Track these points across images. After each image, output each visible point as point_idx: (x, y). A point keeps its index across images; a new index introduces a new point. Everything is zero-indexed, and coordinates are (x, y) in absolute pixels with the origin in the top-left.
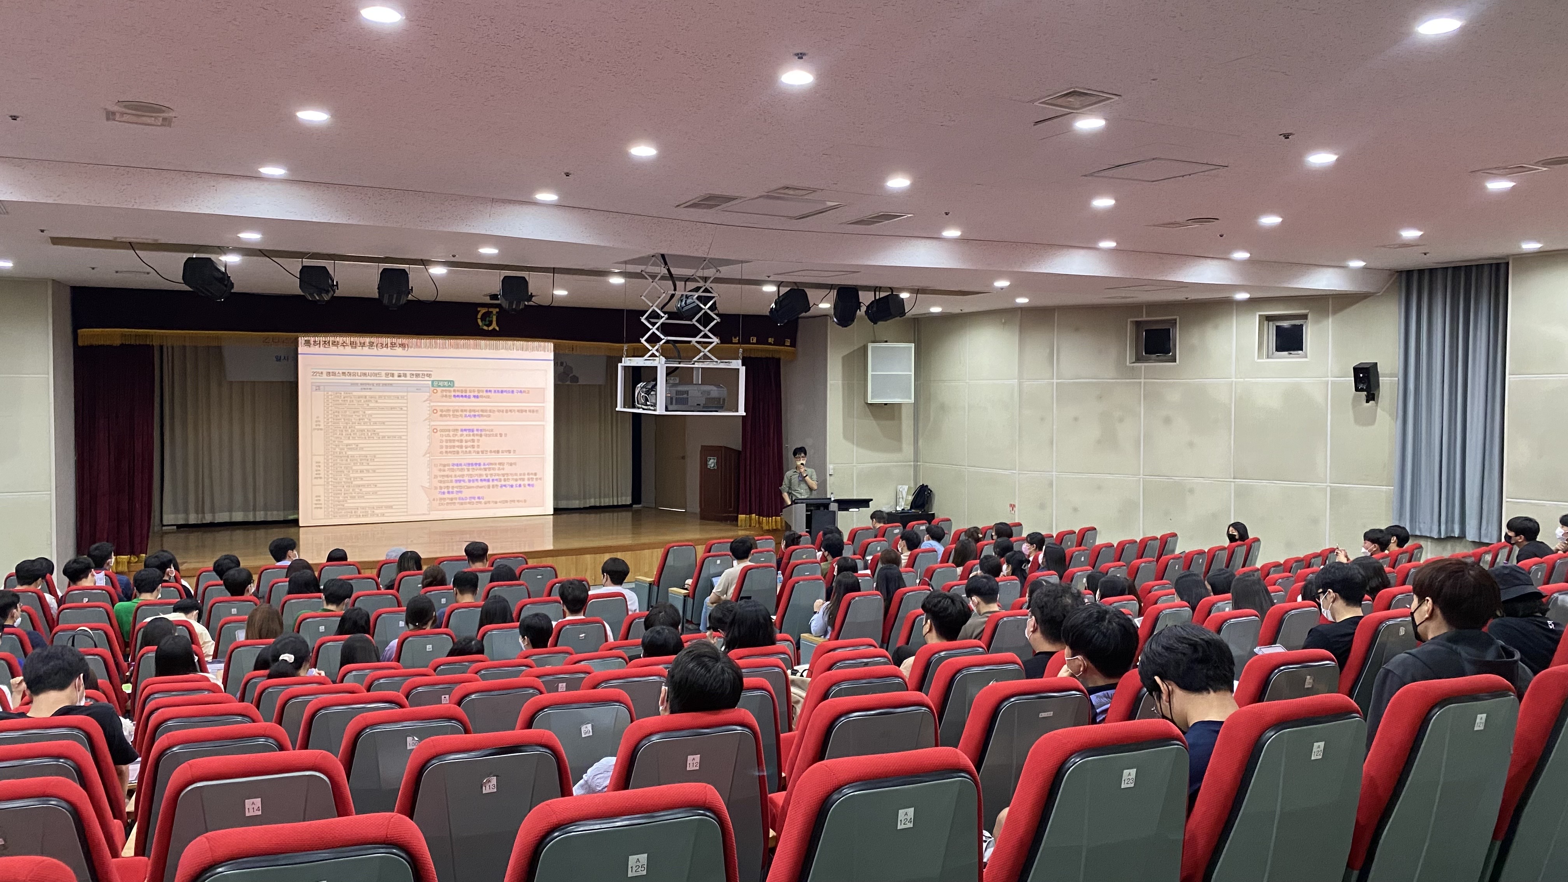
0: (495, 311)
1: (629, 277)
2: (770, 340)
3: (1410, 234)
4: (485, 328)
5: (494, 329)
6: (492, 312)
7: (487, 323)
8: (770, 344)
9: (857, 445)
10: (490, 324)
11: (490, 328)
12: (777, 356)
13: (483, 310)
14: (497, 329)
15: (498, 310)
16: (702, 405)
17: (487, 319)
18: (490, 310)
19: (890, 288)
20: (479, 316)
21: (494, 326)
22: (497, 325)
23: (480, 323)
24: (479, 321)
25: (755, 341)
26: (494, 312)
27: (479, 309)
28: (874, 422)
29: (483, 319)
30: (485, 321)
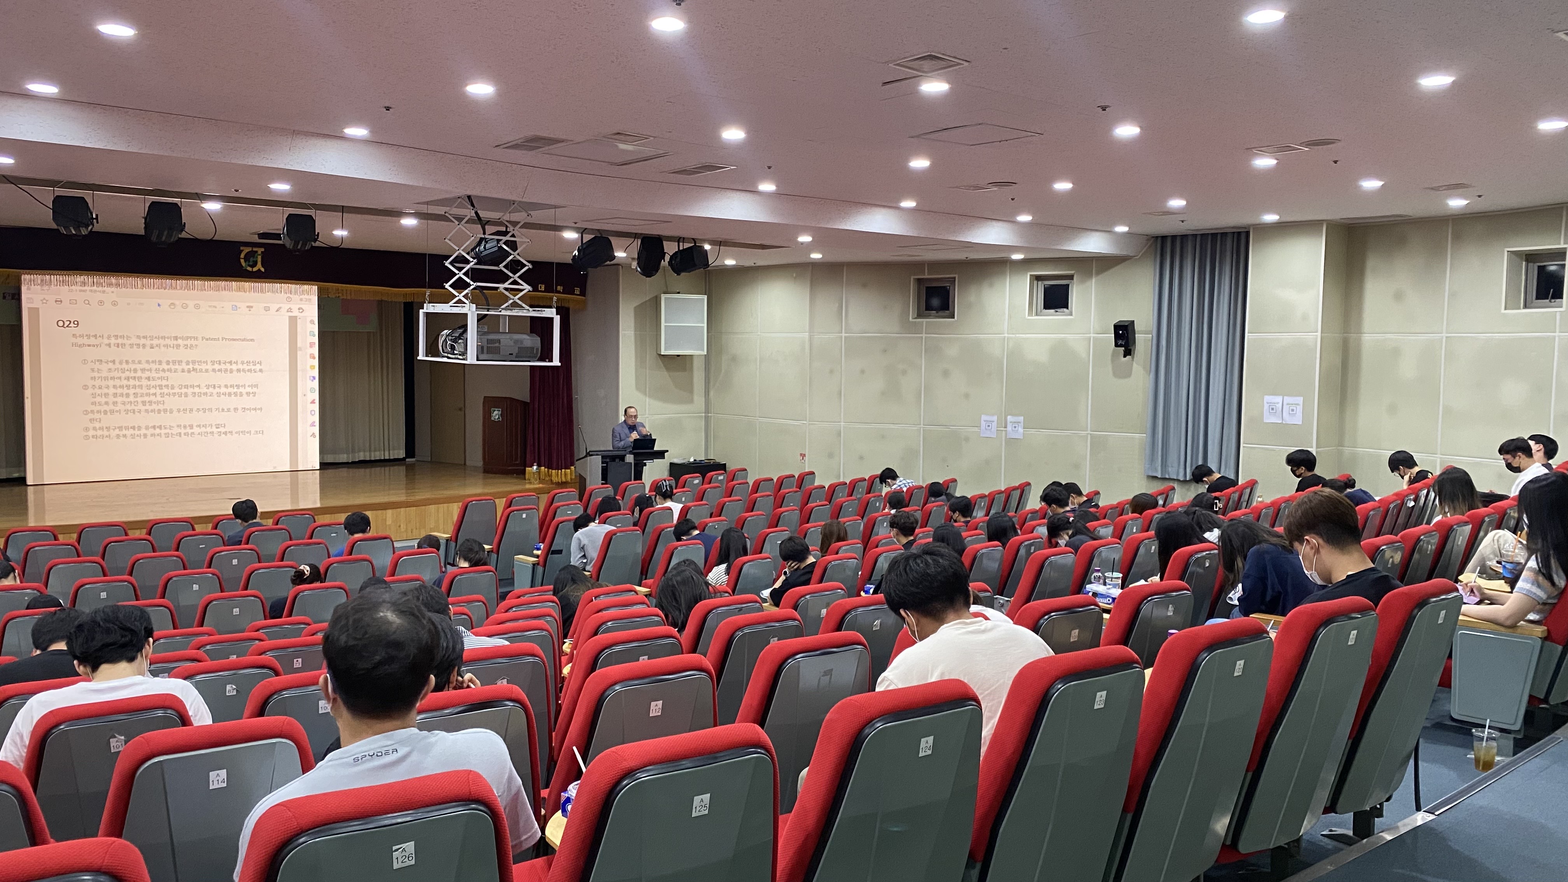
0: (260, 250)
3: (1177, 203)
4: (249, 269)
5: (259, 270)
6: (257, 252)
7: (251, 263)
9: (650, 397)
10: (255, 264)
11: (255, 269)
13: (247, 250)
14: (263, 270)
15: (263, 250)
16: (515, 354)
17: (252, 259)
18: (255, 249)
19: (693, 239)
20: (242, 256)
21: (259, 266)
22: (263, 266)
23: (243, 264)
24: (242, 261)
26: (260, 252)
27: (242, 248)
28: (666, 373)
29: (246, 259)
30: (249, 261)
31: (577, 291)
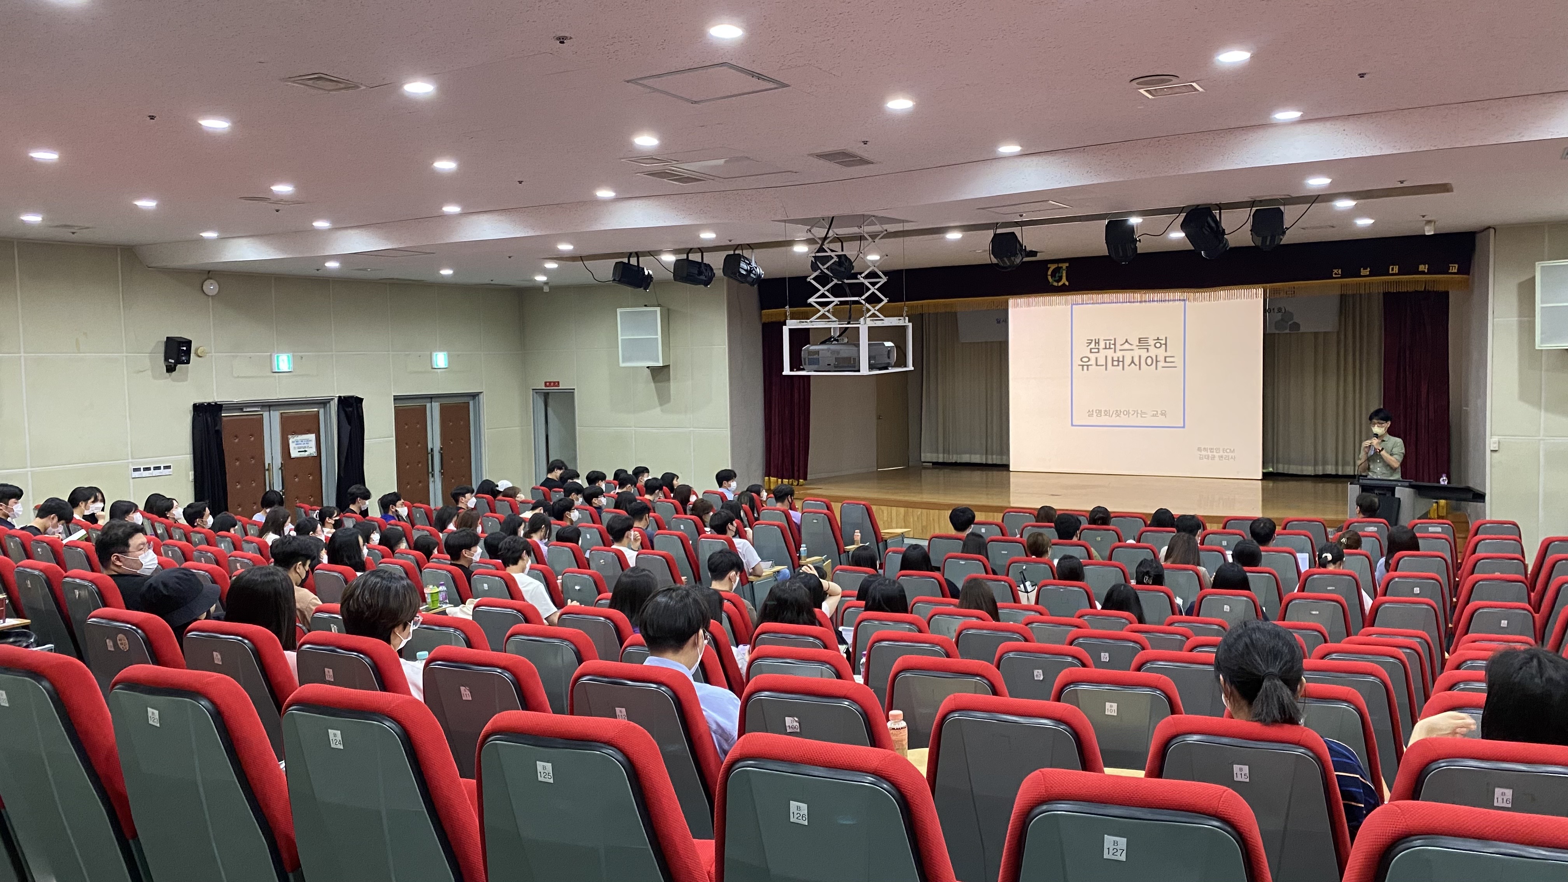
0: (1065, 265)
1: (965, 231)
2: (1422, 268)
4: (1055, 284)
5: (1064, 284)
6: (1062, 267)
7: (1057, 278)
8: (1423, 273)
9: (1547, 410)
10: (1060, 279)
11: (1060, 284)
12: (1441, 288)
13: (1052, 267)
14: (1067, 283)
15: (1067, 264)
16: (832, 364)
17: (1057, 275)
18: (1060, 265)
20: (1049, 273)
21: (1064, 280)
22: (1067, 280)
23: (1050, 280)
24: (1049, 278)
25: (1396, 269)
26: (1064, 267)
27: (1049, 266)
29: (1053, 275)
30: (1055, 277)
31: (1454, 268)
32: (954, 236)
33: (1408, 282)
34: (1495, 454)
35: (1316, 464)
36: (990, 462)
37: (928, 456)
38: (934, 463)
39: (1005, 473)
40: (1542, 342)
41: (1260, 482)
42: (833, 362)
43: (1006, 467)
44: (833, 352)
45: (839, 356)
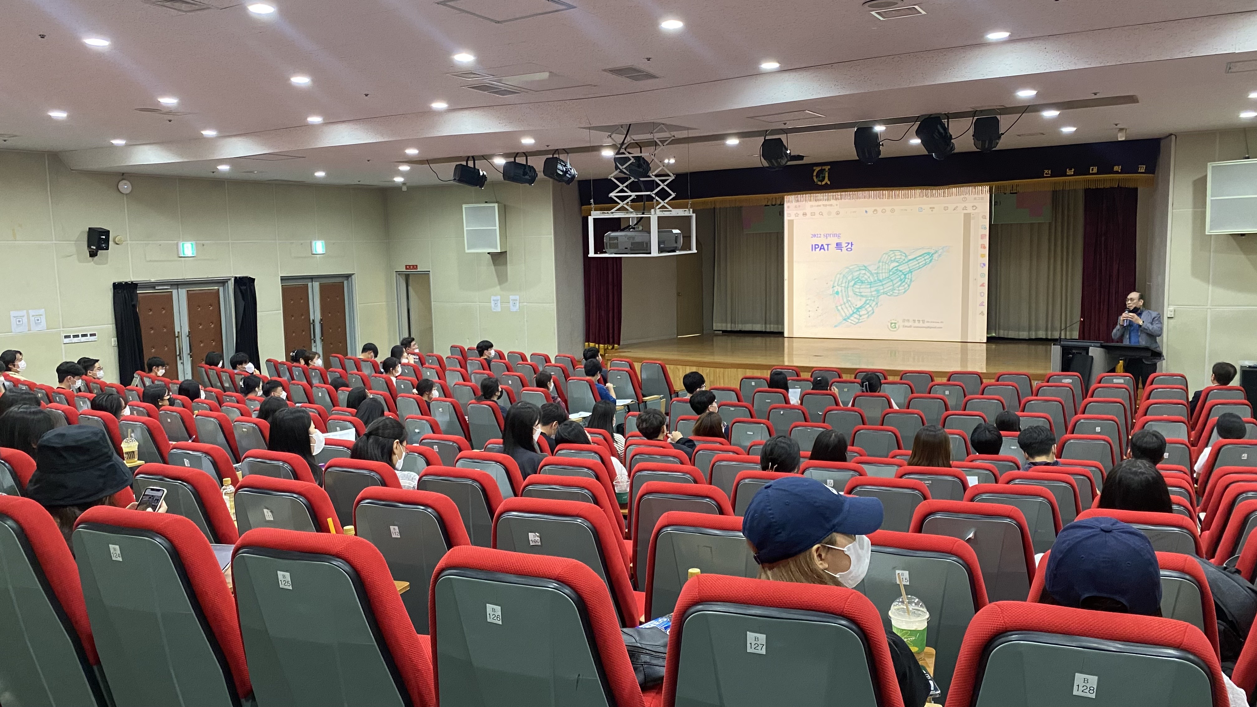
0: (827, 168)
2: (1116, 168)
4: (819, 183)
5: (826, 183)
6: (825, 169)
7: (821, 179)
8: (1117, 172)
9: (1215, 284)
10: (824, 179)
11: (823, 183)
12: (1132, 185)
13: (817, 169)
14: (829, 183)
15: (829, 167)
16: (629, 248)
17: (821, 175)
18: (823, 168)
20: (815, 174)
21: (826, 180)
22: (829, 180)
23: (815, 180)
24: (814, 178)
25: (1095, 170)
26: (827, 169)
27: (814, 168)
31: (1142, 169)
32: (733, 142)
33: (1104, 180)
34: (1171, 321)
35: (1030, 330)
36: (768, 330)
37: (718, 326)
38: (724, 331)
39: (780, 339)
40: (1211, 229)
41: (985, 345)
42: (629, 246)
43: (781, 334)
44: (629, 238)
45: (634, 241)
